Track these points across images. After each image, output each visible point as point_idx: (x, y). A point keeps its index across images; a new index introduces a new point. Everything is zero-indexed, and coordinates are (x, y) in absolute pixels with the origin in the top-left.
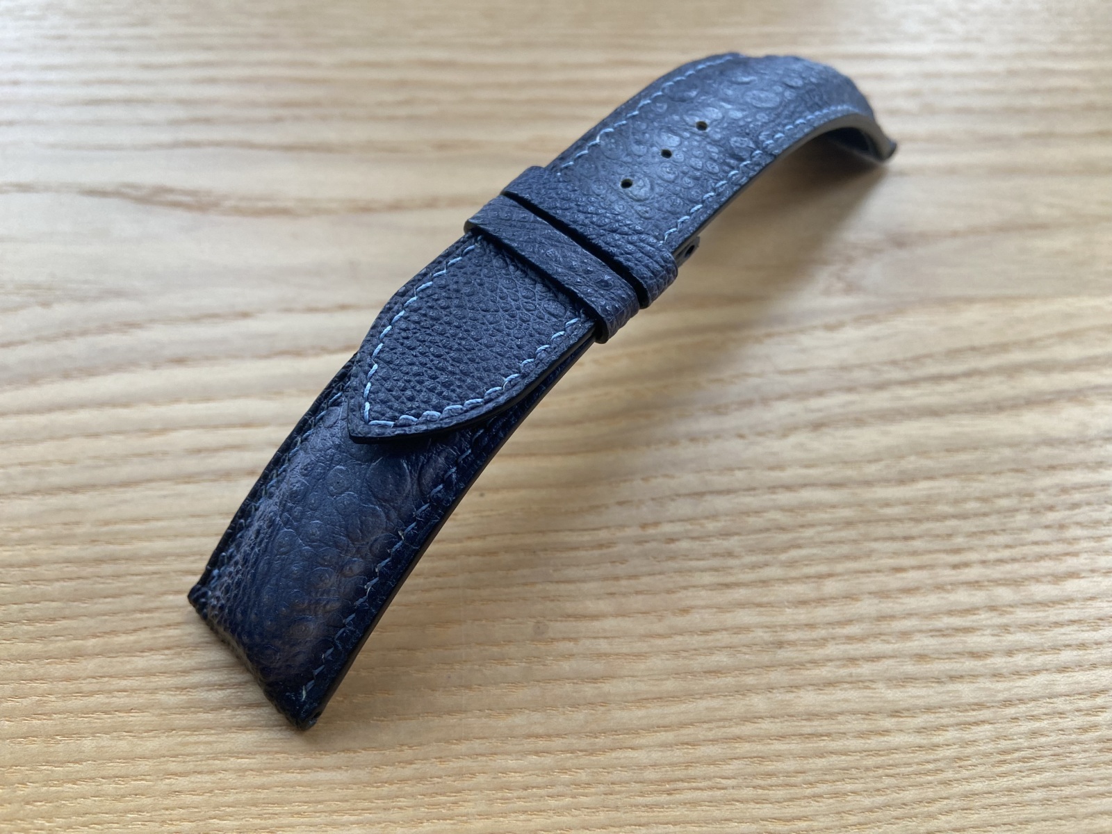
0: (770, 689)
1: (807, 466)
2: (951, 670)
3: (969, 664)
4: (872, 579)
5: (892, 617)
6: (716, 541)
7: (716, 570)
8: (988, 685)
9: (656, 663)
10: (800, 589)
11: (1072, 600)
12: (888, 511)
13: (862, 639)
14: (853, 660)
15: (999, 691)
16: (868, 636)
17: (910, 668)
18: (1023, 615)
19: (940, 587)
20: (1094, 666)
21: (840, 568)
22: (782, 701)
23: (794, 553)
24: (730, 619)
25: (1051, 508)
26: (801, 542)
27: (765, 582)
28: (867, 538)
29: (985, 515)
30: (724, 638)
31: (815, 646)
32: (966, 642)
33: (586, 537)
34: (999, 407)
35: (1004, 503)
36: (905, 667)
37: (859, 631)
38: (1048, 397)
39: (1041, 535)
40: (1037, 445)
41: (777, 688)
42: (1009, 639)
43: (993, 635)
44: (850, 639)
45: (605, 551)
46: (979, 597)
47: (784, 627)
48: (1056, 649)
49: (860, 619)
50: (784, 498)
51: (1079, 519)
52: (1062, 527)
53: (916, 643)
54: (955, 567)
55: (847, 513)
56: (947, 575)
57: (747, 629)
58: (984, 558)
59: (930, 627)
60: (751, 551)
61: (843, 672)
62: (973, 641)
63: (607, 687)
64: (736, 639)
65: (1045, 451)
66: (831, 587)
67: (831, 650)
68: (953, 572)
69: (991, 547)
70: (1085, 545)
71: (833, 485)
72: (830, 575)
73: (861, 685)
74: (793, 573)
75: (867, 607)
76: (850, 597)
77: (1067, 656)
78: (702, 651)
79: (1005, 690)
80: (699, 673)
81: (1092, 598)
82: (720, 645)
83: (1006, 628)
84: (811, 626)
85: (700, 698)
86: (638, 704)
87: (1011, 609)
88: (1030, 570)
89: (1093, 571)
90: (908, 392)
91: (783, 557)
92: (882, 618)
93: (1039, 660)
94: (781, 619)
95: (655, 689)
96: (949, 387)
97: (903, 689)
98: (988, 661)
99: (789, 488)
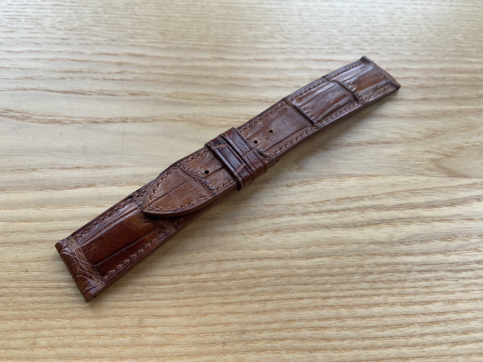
0: (236, 352)
1: (268, 249)
2: (315, 346)
3: (323, 344)
4: (288, 303)
5: (294, 320)
6: (224, 283)
7: (222, 296)
8: (331, 354)
9: (189, 338)
10: (256, 306)
11: (374, 317)
12: (300, 271)
13: (280, 330)
14: (274, 340)
15: (335, 357)
16: (282, 329)
17: (298, 344)
18: (350, 322)
19: (316, 307)
20: (379, 348)
21: (275, 297)
22: (241, 358)
23: (257, 289)
24: (224, 319)
25: (371, 273)
26: (261, 284)
27: (242, 303)
28: (289, 283)
29: (341, 275)
30: (220, 328)
31: (259, 333)
32: (323, 334)
33: (168, 279)
34: (355, 225)
35: (350, 270)
36: (296, 344)
37: (279, 326)
38: (378, 222)
39: (365, 285)
40: (369, 244)
41: (240, 352)
42: (343, 333)
43: (336, 331)
44: (274, 330)
45: (175, 286)
46: (332, 313)
47: (247, 323)
48: (364, 338)
49: (280, 321)
50: (257, 263)
51: (384, 279)
52: (374, 282)
53: (303, 333)
54: (325, 298)
55: (282, 271)
56: (320, 302)
57: (231, 324)
58: (338, 295)
59: (310, 326)
60: (239, 288)
61: (269, 345)
62: (328, 333)
63: (166, 349)
64: (225, 329)
65: (373, 246)
66: (270, 306)
67: (265, 335)
68: (323, 301)
69: (341, 290)
70: (383, 291)
71: (278, 258)
72: (271, 300)
73: (275, 352)
74: (255, 299)
75: (283, 315)
76: (278, 310)
77: (367, 342)
78: (210, 334)
79: (338, 357)
80: (207, 344)
81: (383, 316)
82: (218, 331)
83: (342, 328)
84: (259, 323)
85: (205, 356)
86: (178, 357)
87: (346, 319)
88: (357, 301)
89: (385, 304)
90: (317, 217)
91: (252, 291)
92: (289, 321)
93: (355, 344)
94: (246, 320)
95: (187, 351)
96: (335, 215)
97: (293, 354)
98: (332, 343)
99: (259, 259)
